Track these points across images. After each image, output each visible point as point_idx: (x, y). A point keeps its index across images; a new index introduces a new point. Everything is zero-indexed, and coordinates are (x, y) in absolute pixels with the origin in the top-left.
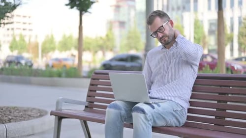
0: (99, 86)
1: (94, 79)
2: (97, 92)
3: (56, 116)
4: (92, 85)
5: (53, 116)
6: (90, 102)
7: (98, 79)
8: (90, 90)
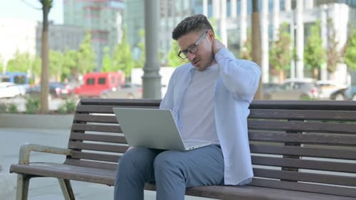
0: (88, 123)
1: (80, 113)
2: (86, 132)
3: (19, 173)
4: (76, 122)
5: (14, 174)
6: (75, 149)
7: (88, 113)
8: (74, 131)
